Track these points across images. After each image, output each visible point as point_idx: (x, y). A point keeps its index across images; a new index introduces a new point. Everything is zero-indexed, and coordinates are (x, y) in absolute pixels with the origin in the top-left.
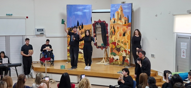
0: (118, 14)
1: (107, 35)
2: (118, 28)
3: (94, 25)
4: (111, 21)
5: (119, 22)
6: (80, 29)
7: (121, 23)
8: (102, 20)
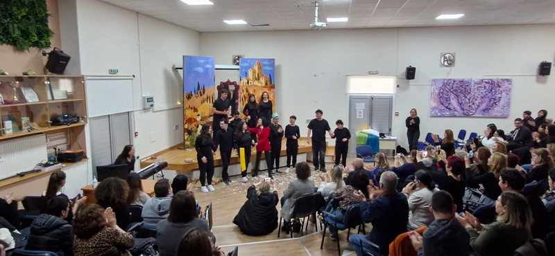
0: (254, 72)
1: (237, 101)
2: (255, 91)
3: (219, 88)
4: (242, 81)
5: (256, 83)
6: (201, 95)
7: (260, 85)
8: (231, 81)
